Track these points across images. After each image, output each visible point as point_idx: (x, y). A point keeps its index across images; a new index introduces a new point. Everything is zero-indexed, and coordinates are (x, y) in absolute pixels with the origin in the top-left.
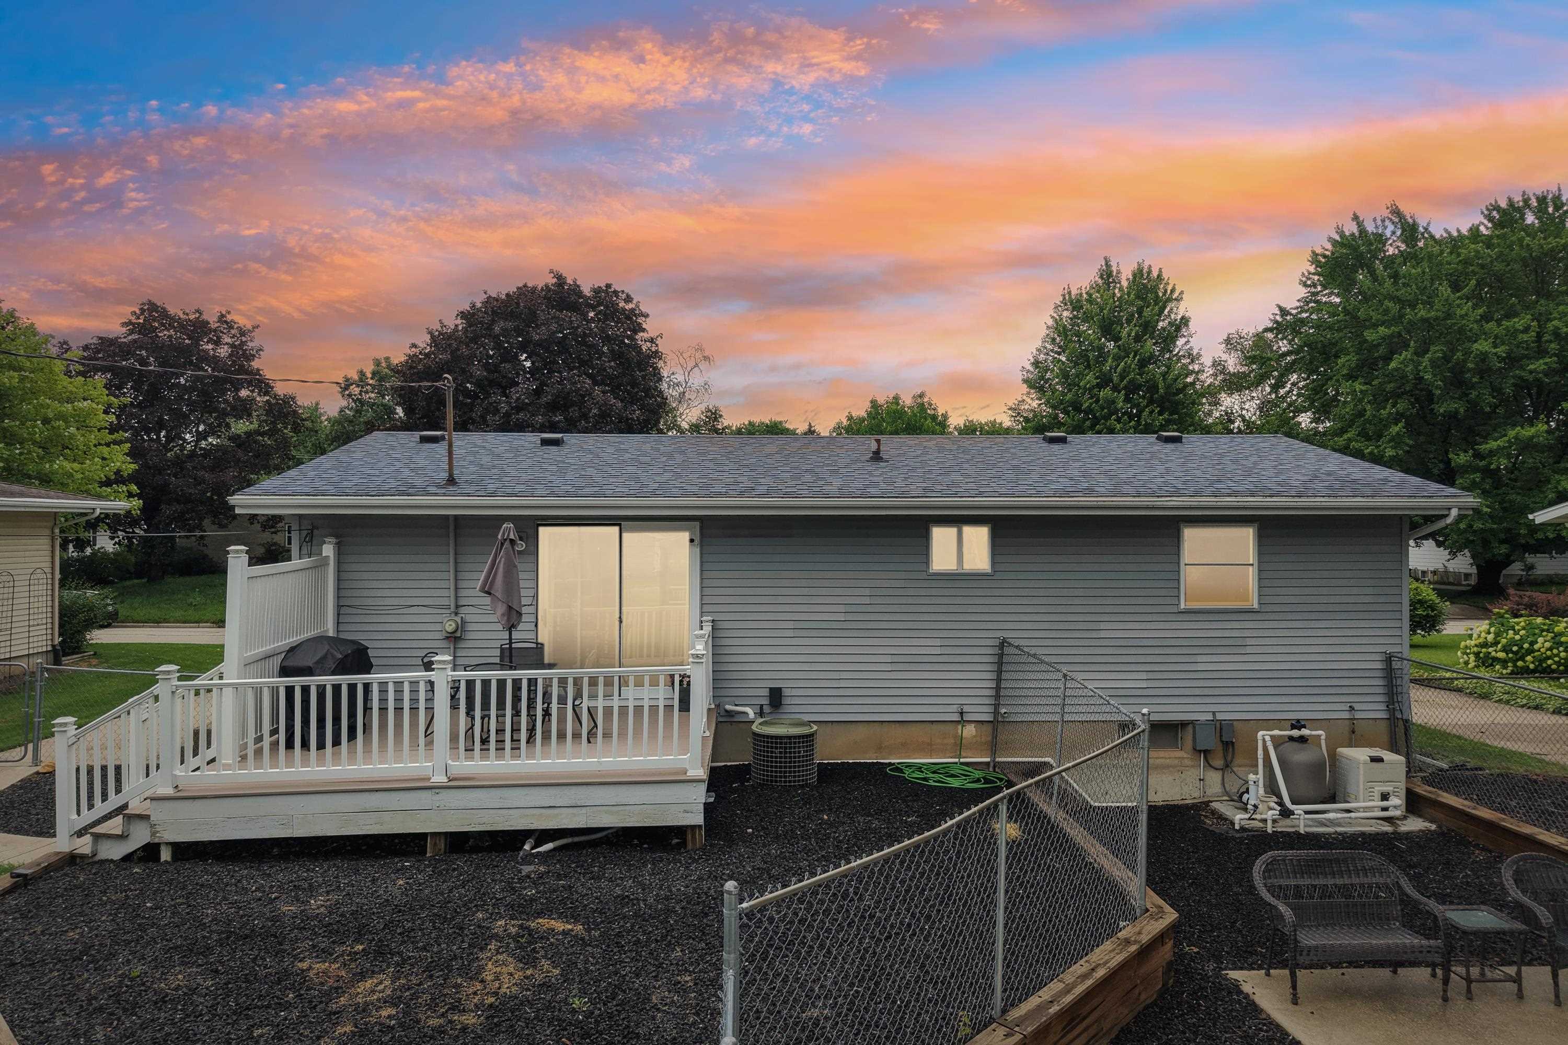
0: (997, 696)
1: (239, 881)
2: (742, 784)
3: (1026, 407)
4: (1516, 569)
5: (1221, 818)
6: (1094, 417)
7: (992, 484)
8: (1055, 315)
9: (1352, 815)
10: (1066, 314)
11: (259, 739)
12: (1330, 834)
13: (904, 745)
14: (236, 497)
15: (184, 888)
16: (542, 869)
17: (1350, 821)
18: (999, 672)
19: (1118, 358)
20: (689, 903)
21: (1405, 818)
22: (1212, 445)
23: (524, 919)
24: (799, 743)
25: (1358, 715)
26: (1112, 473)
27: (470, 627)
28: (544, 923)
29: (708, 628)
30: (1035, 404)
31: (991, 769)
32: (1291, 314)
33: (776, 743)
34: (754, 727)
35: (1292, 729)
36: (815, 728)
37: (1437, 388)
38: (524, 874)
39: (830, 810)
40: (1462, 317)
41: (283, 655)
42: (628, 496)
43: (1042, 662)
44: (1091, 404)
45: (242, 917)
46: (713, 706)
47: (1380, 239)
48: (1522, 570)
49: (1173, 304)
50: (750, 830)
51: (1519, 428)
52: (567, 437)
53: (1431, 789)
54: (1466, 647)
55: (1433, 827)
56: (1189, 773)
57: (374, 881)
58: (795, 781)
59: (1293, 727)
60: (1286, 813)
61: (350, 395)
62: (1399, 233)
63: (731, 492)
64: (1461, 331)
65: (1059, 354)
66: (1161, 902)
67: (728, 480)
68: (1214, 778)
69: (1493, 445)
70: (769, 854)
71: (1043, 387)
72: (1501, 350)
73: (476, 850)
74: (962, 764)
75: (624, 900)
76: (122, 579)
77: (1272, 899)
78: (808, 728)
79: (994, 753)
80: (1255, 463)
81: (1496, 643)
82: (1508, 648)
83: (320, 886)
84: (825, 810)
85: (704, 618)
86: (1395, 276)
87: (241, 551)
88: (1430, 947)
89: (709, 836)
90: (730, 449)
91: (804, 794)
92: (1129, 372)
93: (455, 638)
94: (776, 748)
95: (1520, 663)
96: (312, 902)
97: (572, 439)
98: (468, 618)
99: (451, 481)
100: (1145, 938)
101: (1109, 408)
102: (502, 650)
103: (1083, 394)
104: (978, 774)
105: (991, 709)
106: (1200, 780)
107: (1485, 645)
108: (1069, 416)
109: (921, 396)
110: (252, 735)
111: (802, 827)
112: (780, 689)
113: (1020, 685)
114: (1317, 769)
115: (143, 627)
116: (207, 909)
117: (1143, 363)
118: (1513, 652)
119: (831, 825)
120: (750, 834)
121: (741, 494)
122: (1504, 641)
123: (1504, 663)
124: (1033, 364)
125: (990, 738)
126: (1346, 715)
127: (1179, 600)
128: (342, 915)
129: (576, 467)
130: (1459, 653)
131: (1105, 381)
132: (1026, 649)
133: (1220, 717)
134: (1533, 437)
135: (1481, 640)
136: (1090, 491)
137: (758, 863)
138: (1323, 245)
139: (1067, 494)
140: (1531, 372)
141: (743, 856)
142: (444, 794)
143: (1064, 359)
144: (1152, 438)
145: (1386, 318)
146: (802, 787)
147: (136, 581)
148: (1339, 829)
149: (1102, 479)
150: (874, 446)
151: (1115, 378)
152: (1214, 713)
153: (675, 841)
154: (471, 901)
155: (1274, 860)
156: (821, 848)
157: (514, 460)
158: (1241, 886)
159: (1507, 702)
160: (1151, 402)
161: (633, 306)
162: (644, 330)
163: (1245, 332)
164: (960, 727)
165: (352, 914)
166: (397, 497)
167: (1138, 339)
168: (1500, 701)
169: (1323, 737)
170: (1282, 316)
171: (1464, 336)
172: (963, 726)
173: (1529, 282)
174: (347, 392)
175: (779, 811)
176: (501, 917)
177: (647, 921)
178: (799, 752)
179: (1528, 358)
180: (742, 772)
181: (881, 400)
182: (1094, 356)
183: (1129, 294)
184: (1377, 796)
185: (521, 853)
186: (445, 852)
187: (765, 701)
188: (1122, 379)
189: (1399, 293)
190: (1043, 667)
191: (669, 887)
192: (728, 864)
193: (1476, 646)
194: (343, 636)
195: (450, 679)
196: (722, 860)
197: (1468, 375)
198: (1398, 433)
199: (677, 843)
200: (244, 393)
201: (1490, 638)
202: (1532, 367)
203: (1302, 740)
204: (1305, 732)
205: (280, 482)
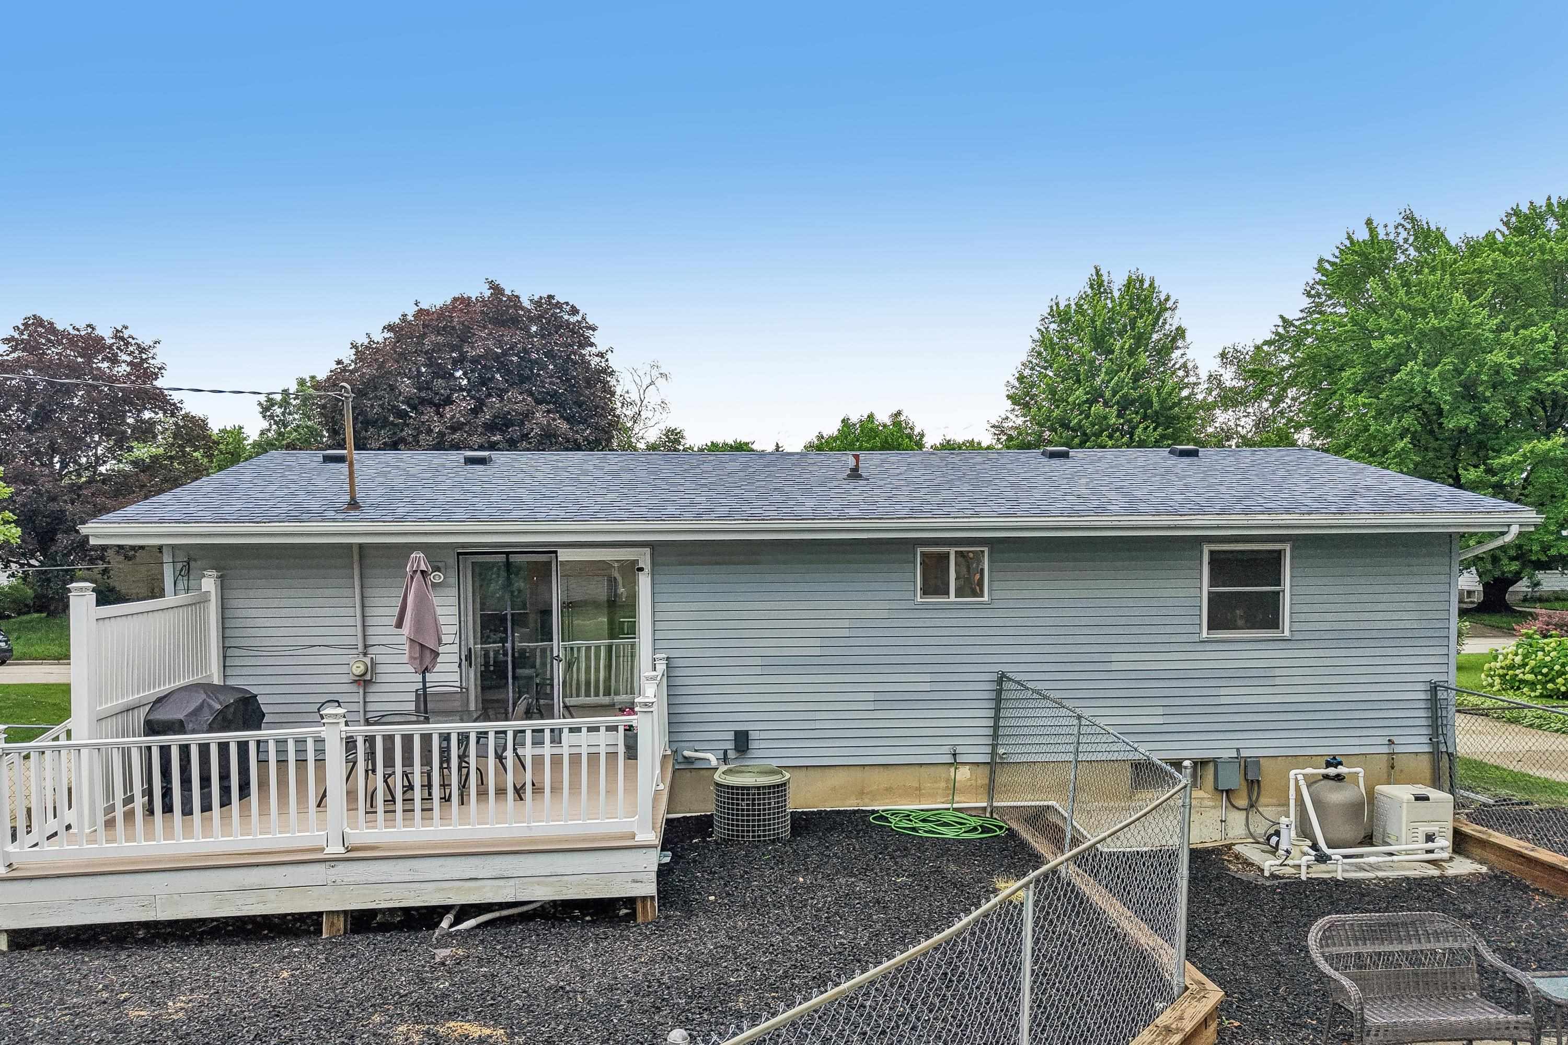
0: (995, 736)
1: (85, 976)
2: (704, 840)
3: (1011, 424)
4: (1522, 586)
5: (1248, 863)
6: (1085, 434)
7: (990, 503)
8: (1042, 328)
9: (1395, 858)
10: (1053, 326)
11: (129, 800)
12: (1370, 880)
13: (889, 790)
14: (90, 525)
15: (13, 988)
16: (460, 952)
17: (1392, 864)
18: (998, 709)
19: (1111, 373)
20: (636, 994)
21: (1451, 859)
22: (1232, 459)
23: (432, 1023)
24: (769, 793)
25: (1398, 749)
26: (1124, 490)
27: (380, 669)
28: (458, 1027)
29: (661, 667)
30: (1020, 421)
31: (988, 815)
32: (1294, 326)
33: (743, 794)
34: (716, 777)
35: (1327, 767)
36: (788, 775)
37: (1445, 402)
38: (438, 960)
39: (807, 869)
40: (1478, 326)
41: (150, 706)
42: (564, 519)
43: (1046, 698)
44: (1080, 421)
45: (76, 1027)
46: (669, 752)
47: (1393, 247)
48: (1528, 587)
49: (1167, 314)
50: (712, 898)
51: (1536, 441)
52: (494, 454)
53: (1479, 828)
54: (1490, 669)
55: (1484, 869)
56: (1210, 814)
57: (252, 973)
58: (764, 836)
59: (1328, 764)
60: (1322, 858)
61: (272, 417)
62: (1411, 239)
63: (686, 514)
64: (1476, 341)
65: (1046, 368)
66: (1200, 976)
67: (683, 501)
68: (1236, 819)
69: (1507, 459)
70: (735, 927)
71: (1028, 403)
72: (1517, 361)
73: (384, 928)
74: (955, 809)
75: (558, 991)
76: (19, 614)
77: (1332, 971)
78: (780, 776)
79: (991, 798)
80: (1284, 478)
81: (1524, 665)
82: (1537, 670)
83: (184, 981)
84: (800, 870)
85: (657, 656)
86: (1407, 284)
87: (86, 589)
88: (1518, 1022)
89: (664, 905)
90: (686, 467)
91: (776, 850)
92: (1122, 387)
93: (365, 681)
94: (743, 800)
95: (1550, 686)
96: (170, 1004)
97: (501, 458)
98: (379, 659)
99: (354, 504)
100: (1188, 1026)
101: (1100, 424)
102: (417, 696)
103: (1072, 410)
104: (973, 822)
105: (988, 750)
106: (1222, 821)
107: (1512, 667)
108: (1056, 433)
109: (899, 413)
110: (119, 796)
111: (774, 893)
112: (747, 731)
113: (1021, 722)
114: (1355, 809)
115: (42, 664)
116: (35, 1017)
117: (1136, 378)
118: (1542, 674)
119: (808, 889)
120: (713, 903)
121: (698, 517)
122: (1532, 663)
123: (1532, 685)
124: (1018, 379)
125: (987, 781)
126: (1385, 750)
127: (1201, 629)
128: (206, 1022)
129: (503, 488)
130: (1483, 676)
131: (1095, 396)
132: (1029, 685)
133: (1244, 753)
134: (1549, 451)
135: (1508, 662)
136: (1101, 510)
137: (722, 938)
138: (1329, 253)
139: (1075, 513)
140: (1549, 384)
141: (703, 930)
142: (341, 867)
143: (1051, 374)
144: (1165, 452)
145: (1396, 327)
146: (773, 841)
147: (36, 615)
148: (1381, 874)
149: (1112, 495)
150: (852, 462)
151: (1108, 394)
152: (1238, 750)
153: (623, 912)
154: (368, 999)
155: (1332, 926)
156: (796, 918)
157: (431, 481)
158: (1279, 944)
159: (1540, 727)
160: (1145, 417)
161: (579, 318)
162: (592, 345)
163: (1242, 344)
164: (952, 770)
165: (217, 1020)
166: (286, 524)
167: (1131, 353)
168: (1531, 726)
169: (1361, 775)
170: (1285, 328)
171: (1477, 347)
172: (956, 769)
173: (1548, 290)
174: (268, 414)
175: (746, 873)
176: (403, 1021)
177: (585, 1020)
178: (770, 804)
179: (1543, 368)
180: (703, 824)
181: (854, 419)
182: (1085, 370)
183: (1121, 305)
184: (1422, 838)
185: (437, 932)
186: (345, 933)
187: (730, 746)
188: (1115, 393)
189: (1412, 302)
190: (1049, 704)
191: (614, 972)
192: (686, 941)
193: (1502, 668)
194: (231, 682)
195: (344, 736)
196: (678, 935)
197: (1480, 389)
198: (1403, 449)
199: (626, 914)
200: (147, 415)
201: (1518, 659)
202: (1550, 379)
203: (1339, 778)
204: (1341, 770)
205: (147, 508)
